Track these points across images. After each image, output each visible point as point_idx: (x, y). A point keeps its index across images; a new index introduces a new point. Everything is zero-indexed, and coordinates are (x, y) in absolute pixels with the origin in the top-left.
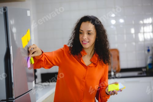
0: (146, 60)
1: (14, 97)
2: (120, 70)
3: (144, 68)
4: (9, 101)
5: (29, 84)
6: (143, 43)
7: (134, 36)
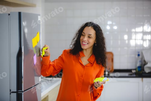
0: (136, 63)
1: (23, 90)
2: (113, 71)
3: (134, 70)
4: (19, 93)
5: (36, 78)
6: (134, 48)
7: (127, 42)
